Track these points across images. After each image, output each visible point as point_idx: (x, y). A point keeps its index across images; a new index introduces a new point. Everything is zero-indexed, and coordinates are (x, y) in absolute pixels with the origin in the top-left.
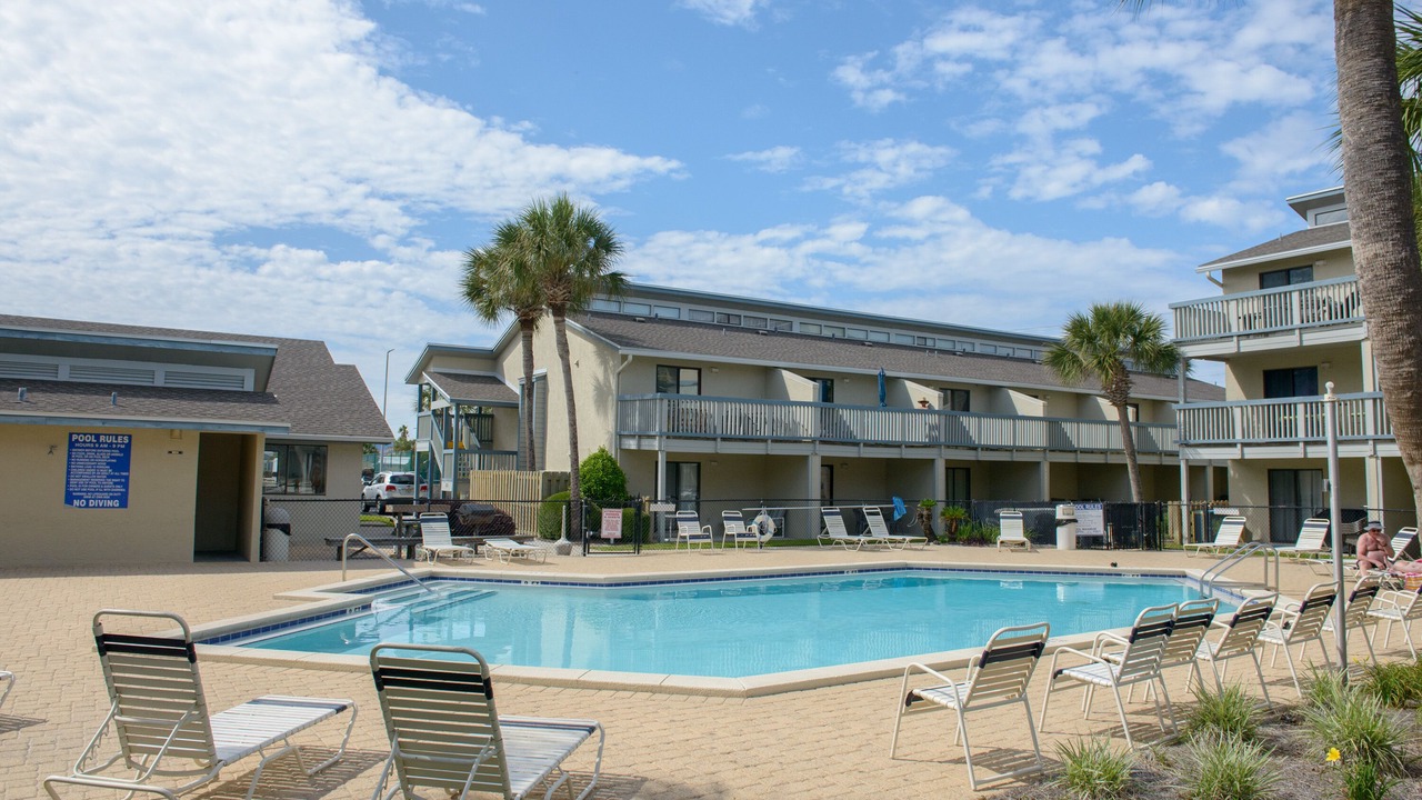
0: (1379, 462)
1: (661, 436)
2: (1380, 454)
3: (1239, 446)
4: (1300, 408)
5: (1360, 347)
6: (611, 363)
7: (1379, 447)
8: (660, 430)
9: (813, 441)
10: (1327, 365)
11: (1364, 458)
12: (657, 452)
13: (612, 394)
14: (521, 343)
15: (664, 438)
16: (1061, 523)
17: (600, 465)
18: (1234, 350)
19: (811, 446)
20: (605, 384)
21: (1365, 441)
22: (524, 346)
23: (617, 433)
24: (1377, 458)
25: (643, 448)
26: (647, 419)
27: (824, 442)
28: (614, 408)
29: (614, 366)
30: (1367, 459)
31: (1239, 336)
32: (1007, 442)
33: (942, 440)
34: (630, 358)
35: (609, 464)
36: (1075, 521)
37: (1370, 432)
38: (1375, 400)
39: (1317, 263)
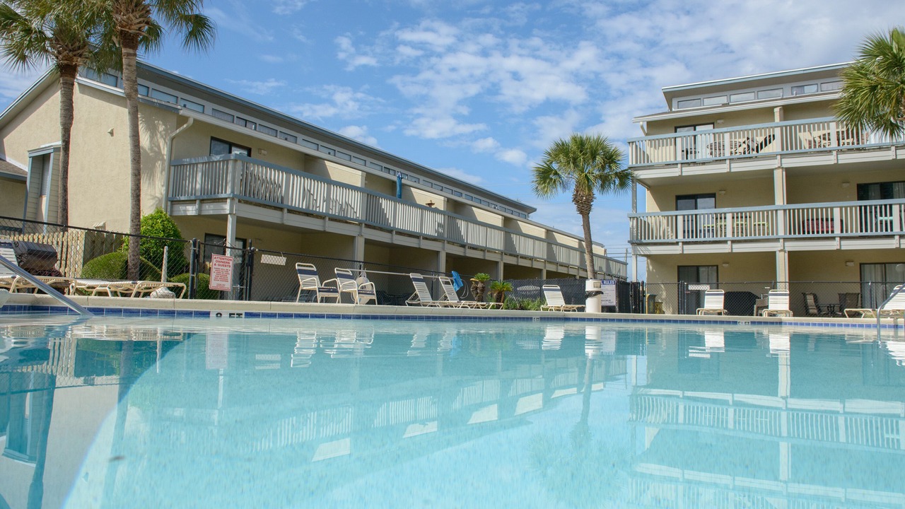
0: (787, 254)
1: (232, 199)
2: (787, 249)
3: (680, 244)
4: (729, 216)
5: (773, 174)
6: (161, 128)
7: (787, 244)
8: (233, 192)
9: (360, 224)
10: (723, 192)
11: (775, 252)
12: (227, 215)
13: (163, 160)
14: (59, 92)
15: (237, 200)
16: (590, 294)
17: (159, 226)
18: (677, 174)
19: (357, 228)
20: (151, 149)
21: (777, 240)
22: (64, 95)
23: (167, 199)
24: (785, 252)
25: (204, 213)
26: (215, 179)
27: (368, 226)
28: (165, 173)
29: (165, 130)
30: (777, 253)
31: (682, 164)
32: (482, 243)
33: (446, 236)
34: (191, 121)
35: (170, 225)
36: (600, 293)
37: (781, 233)
38: (785, 210)
39: (719, 121)
